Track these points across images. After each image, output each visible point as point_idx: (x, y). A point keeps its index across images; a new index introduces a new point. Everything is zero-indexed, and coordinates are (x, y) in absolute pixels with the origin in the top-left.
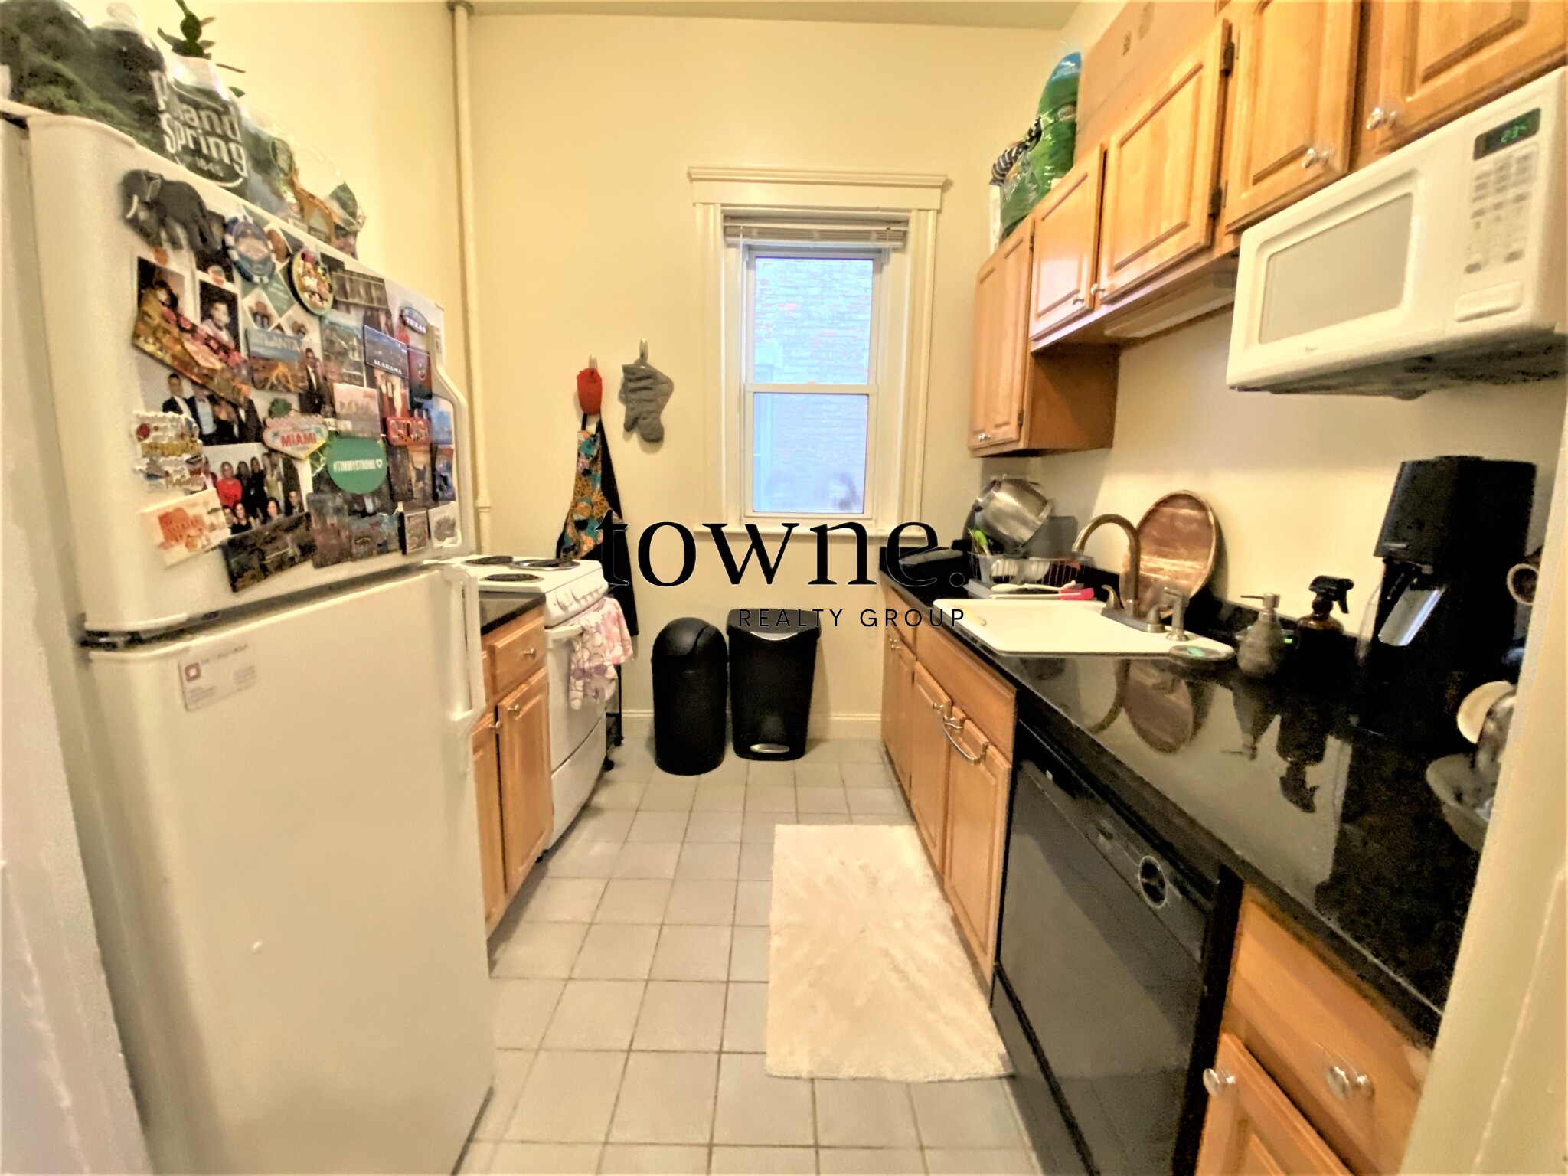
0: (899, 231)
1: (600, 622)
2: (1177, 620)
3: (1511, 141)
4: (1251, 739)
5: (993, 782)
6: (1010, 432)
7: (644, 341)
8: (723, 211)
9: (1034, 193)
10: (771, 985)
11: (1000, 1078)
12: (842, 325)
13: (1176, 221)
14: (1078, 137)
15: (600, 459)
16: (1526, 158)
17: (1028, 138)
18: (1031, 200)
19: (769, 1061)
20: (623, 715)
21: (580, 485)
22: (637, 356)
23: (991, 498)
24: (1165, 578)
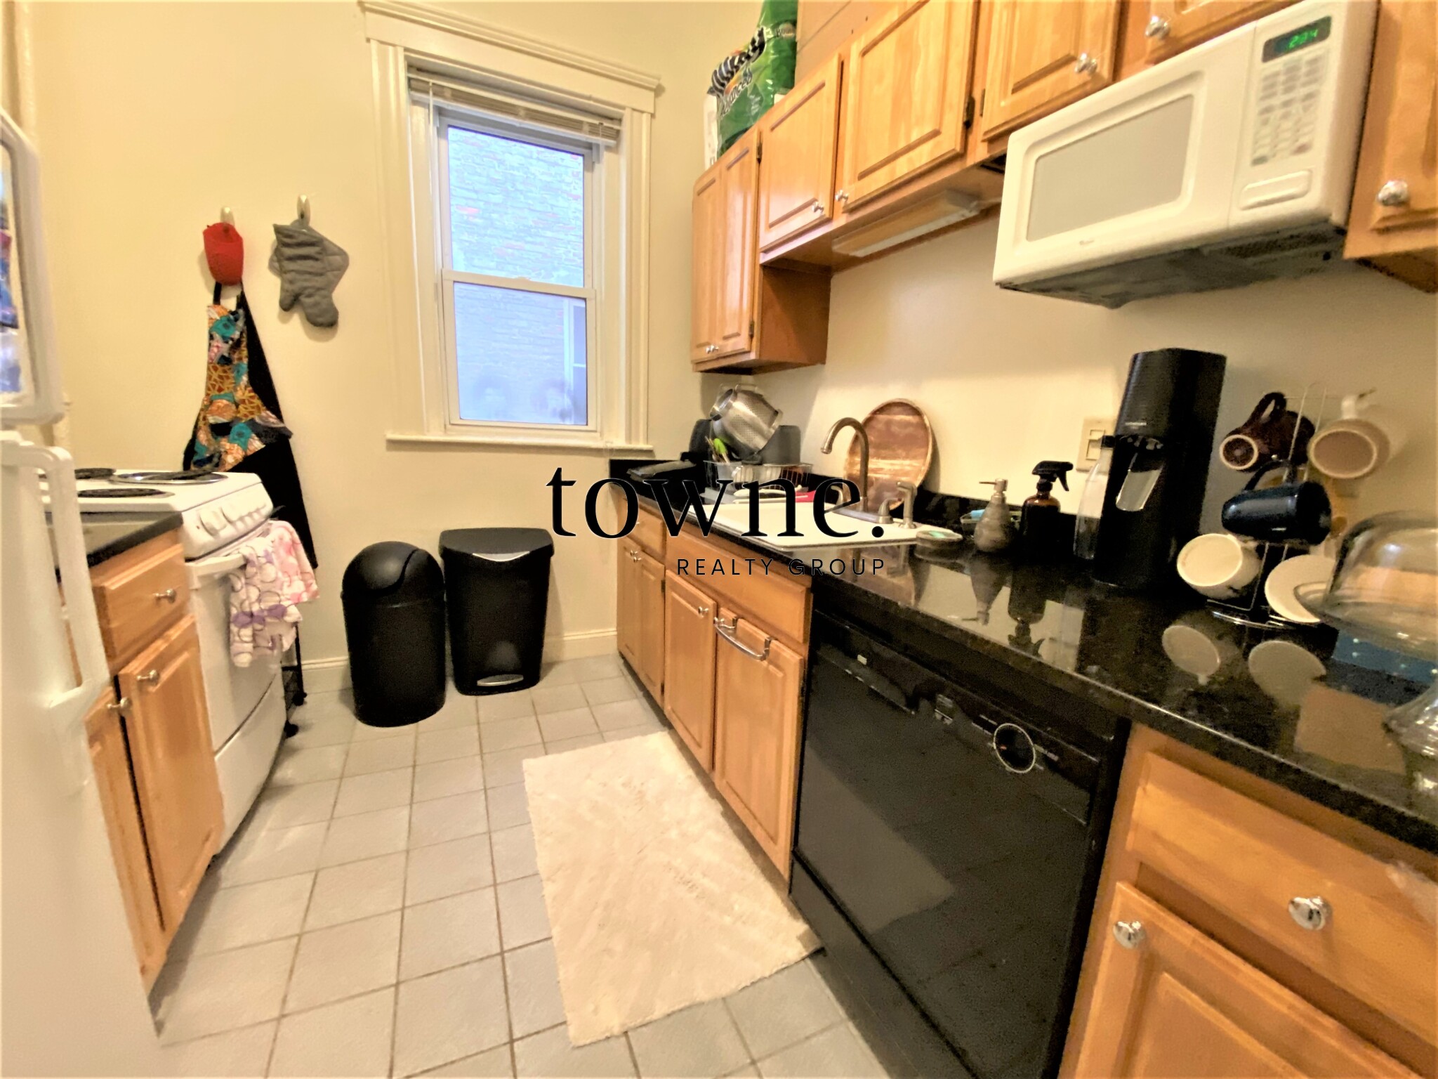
0: (612, 128)
1: (270, 550)
2: (907, 511)
3: (1299, 46)
4: (985, 606)
5: (780, 675)
6: (741, 343)
7: (304, 199)
8: (406, 58)
9: (757, 106)
10: (555, 941)
11: (803, 959)
12: (529, 239)
13: (928, 129)
14: (798, 57)
15: (244, 344)
16: (1314, 61)
17: (751, 48)
18: (754, 113)
19: (572, 1031)
20: (303, 668)
21: (215, 376)
22: (296, 216)
23: (729, 407)
24: (887, 477)
